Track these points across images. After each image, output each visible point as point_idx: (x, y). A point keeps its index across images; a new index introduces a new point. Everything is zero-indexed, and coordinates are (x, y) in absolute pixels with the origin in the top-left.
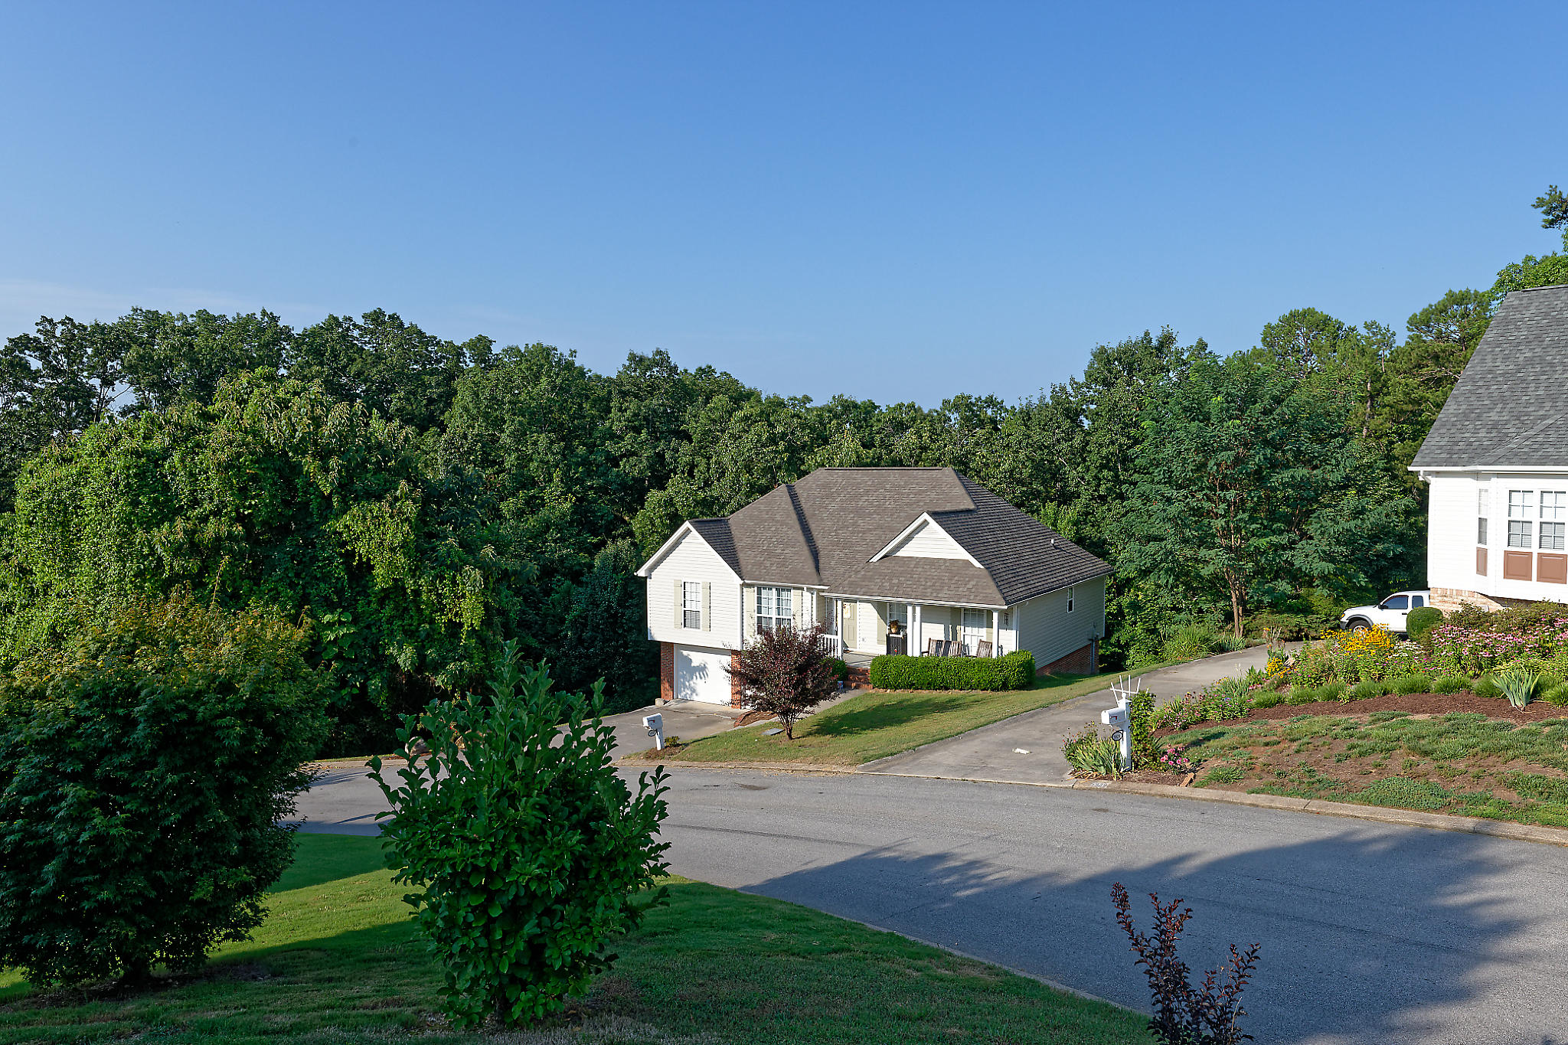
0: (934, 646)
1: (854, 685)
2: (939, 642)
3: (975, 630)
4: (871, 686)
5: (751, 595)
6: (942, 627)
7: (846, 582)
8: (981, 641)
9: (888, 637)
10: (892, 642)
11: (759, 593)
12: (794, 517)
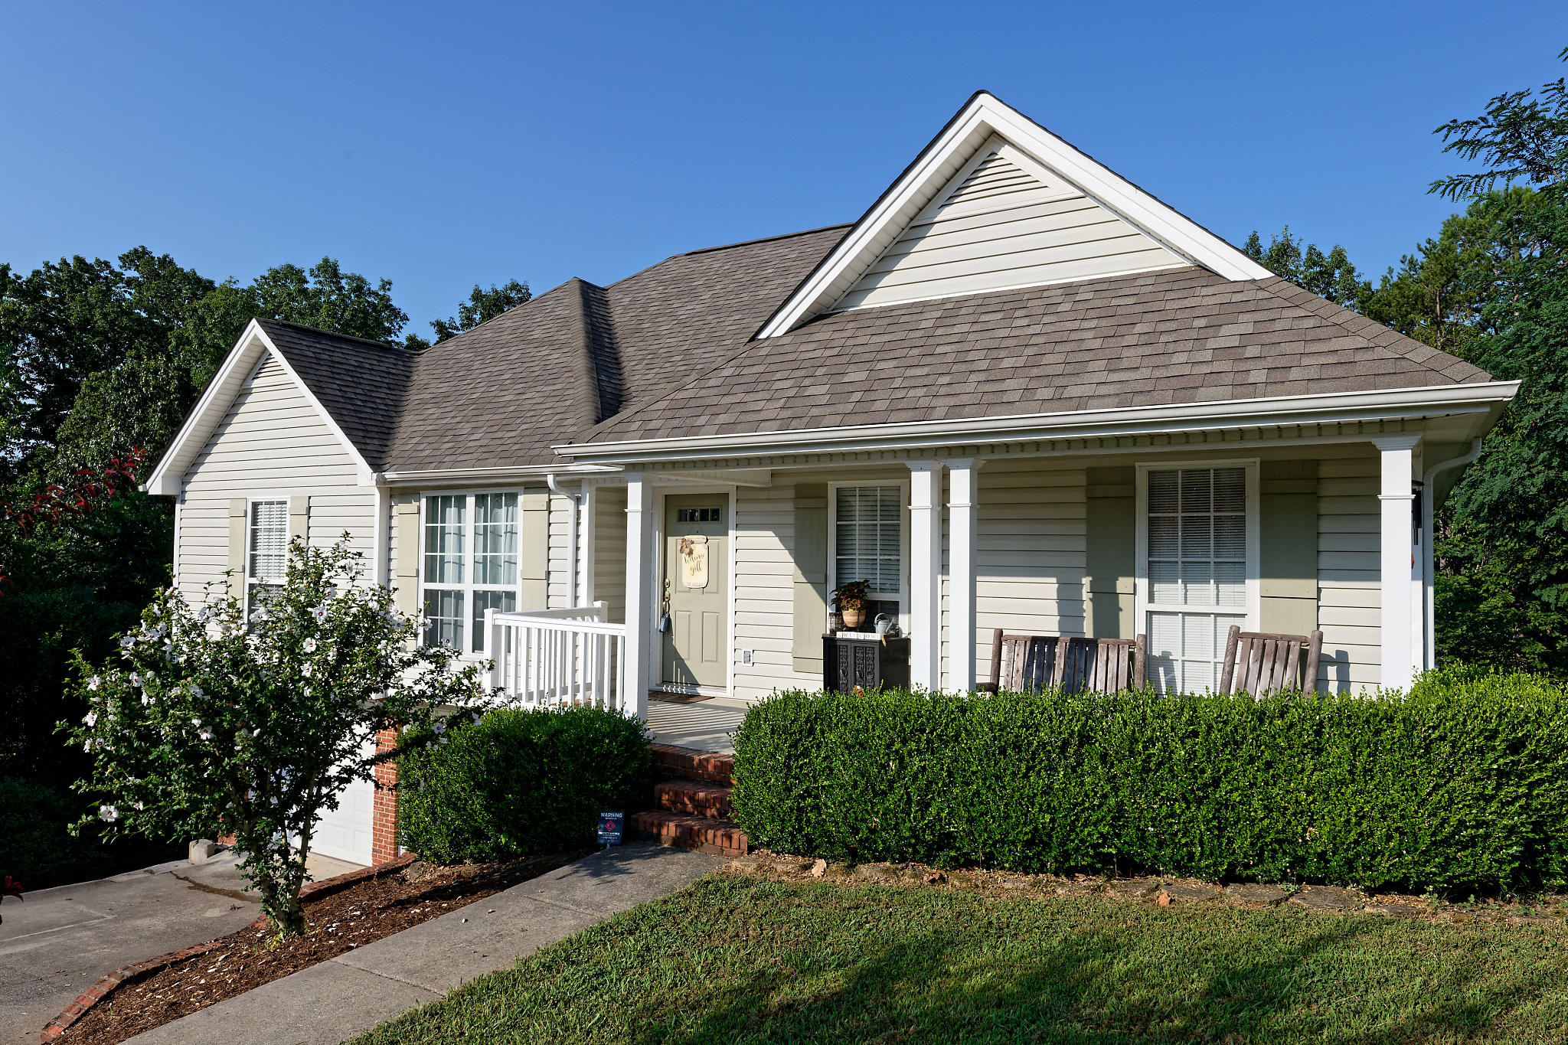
0: (1014, 661)
1: (670, 830)
2: (1040, 648)
3: (1204, 595)
4: (741, 837)
5: (411, 519)
6: (1047, 588)
7: (662, 405)
8: (1236, 635)
9: (830, 645)
10: (846, 662)
11: (432, 516)
12: (578, 326)
